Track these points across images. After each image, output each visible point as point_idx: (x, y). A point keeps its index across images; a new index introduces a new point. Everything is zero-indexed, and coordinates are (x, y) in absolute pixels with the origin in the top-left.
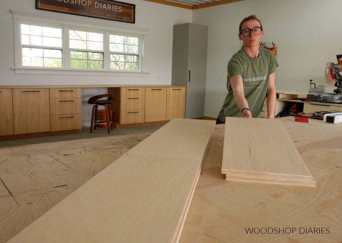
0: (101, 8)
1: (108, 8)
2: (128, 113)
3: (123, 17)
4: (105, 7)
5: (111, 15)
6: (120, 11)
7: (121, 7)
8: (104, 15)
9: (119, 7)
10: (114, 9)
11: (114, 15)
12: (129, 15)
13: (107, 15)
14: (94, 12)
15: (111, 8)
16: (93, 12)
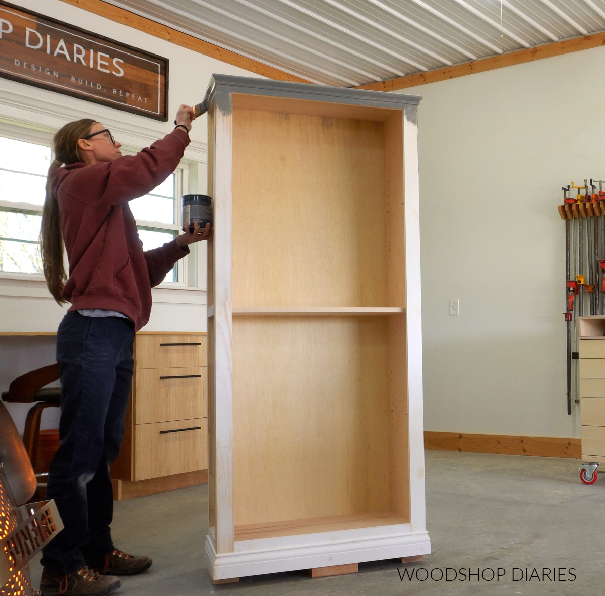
0: (49, 52)
1: (76, 55)
2: (161, 432)
3: (127, 95)
4: (66, 53)
5: (84, 82)
6: (119, 72)
7: (122, 61)
8: (62, 78)
9: (112, 57)
10: (95, 62)
11: (95, 85)
12: (146, 91)
13: (73, 79)
14: (22, 64)
15: (87, 58)
16: (17, 62)
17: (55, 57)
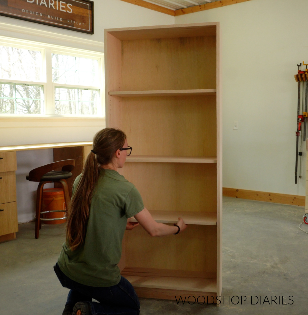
0: (37, 4)
1: (50, 4)
3: (74, 22)
4: (45, 3)
5: (54, 17)
6: (70, 11)
7: (71, 5)
8: (44, 16)
9: (67, 3)
10: (59, 7)
11: (59, 18)
12: (83, 19)
13: (49, 17)
14: (26, 11)
15: (55, 5)
16: (23, 10)
17: (40, 6)
